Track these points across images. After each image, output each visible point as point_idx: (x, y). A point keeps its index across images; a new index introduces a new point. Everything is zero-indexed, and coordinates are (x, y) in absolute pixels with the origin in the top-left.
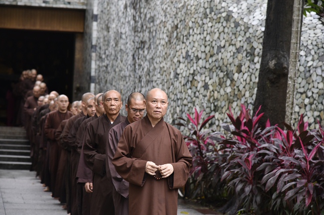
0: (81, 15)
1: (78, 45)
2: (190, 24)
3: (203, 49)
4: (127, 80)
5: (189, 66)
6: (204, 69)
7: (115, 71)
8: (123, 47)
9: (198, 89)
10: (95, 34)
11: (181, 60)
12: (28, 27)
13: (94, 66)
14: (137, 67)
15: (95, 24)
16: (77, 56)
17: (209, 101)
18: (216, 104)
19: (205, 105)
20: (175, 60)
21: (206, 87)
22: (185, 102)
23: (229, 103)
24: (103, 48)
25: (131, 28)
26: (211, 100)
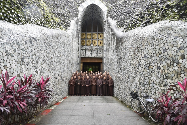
0: (101, 59)
1: (101, 65)
2: (145, 44)
3: (154, 52)
4: (115, 70)
5: (147, 60)
6: (156, 61)
7: (111, 68)
8: (113, 62)
9: (154, 69)
10: (105, 61)
11: (142, 59)
12: (91, 62)
13: (105, 68)
14: (119, 66)
15: (105, 59)
16: (101, 67)
17: (162, 74)
18: (167, 75)
19: (159, 76)
20: (138, 59)
21: (159, 68)
22: (146, 75)
23: (178, 74)
24: (107, 64)
25: (116, 55)
26: (163, 74)
